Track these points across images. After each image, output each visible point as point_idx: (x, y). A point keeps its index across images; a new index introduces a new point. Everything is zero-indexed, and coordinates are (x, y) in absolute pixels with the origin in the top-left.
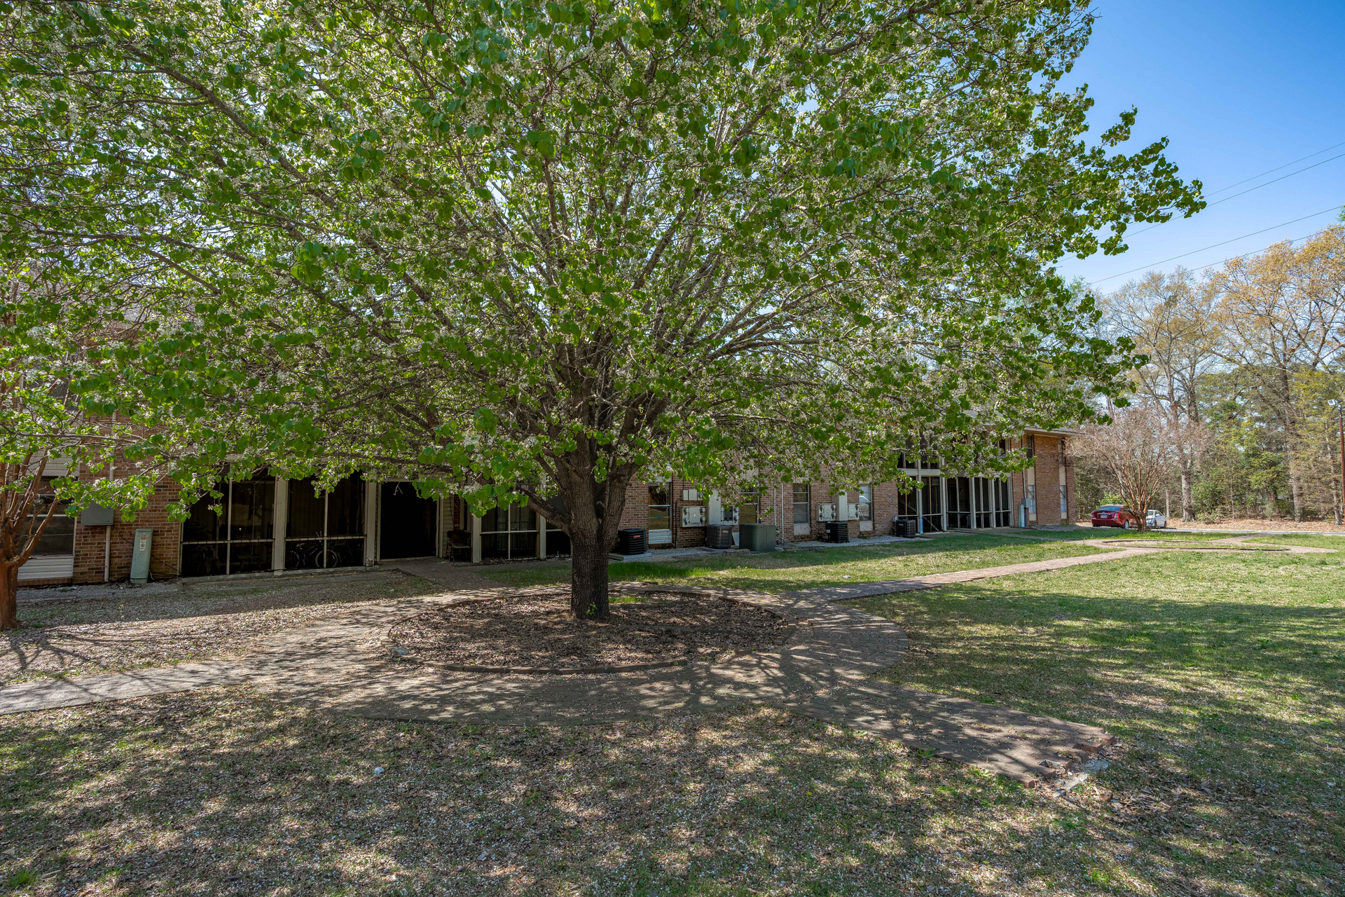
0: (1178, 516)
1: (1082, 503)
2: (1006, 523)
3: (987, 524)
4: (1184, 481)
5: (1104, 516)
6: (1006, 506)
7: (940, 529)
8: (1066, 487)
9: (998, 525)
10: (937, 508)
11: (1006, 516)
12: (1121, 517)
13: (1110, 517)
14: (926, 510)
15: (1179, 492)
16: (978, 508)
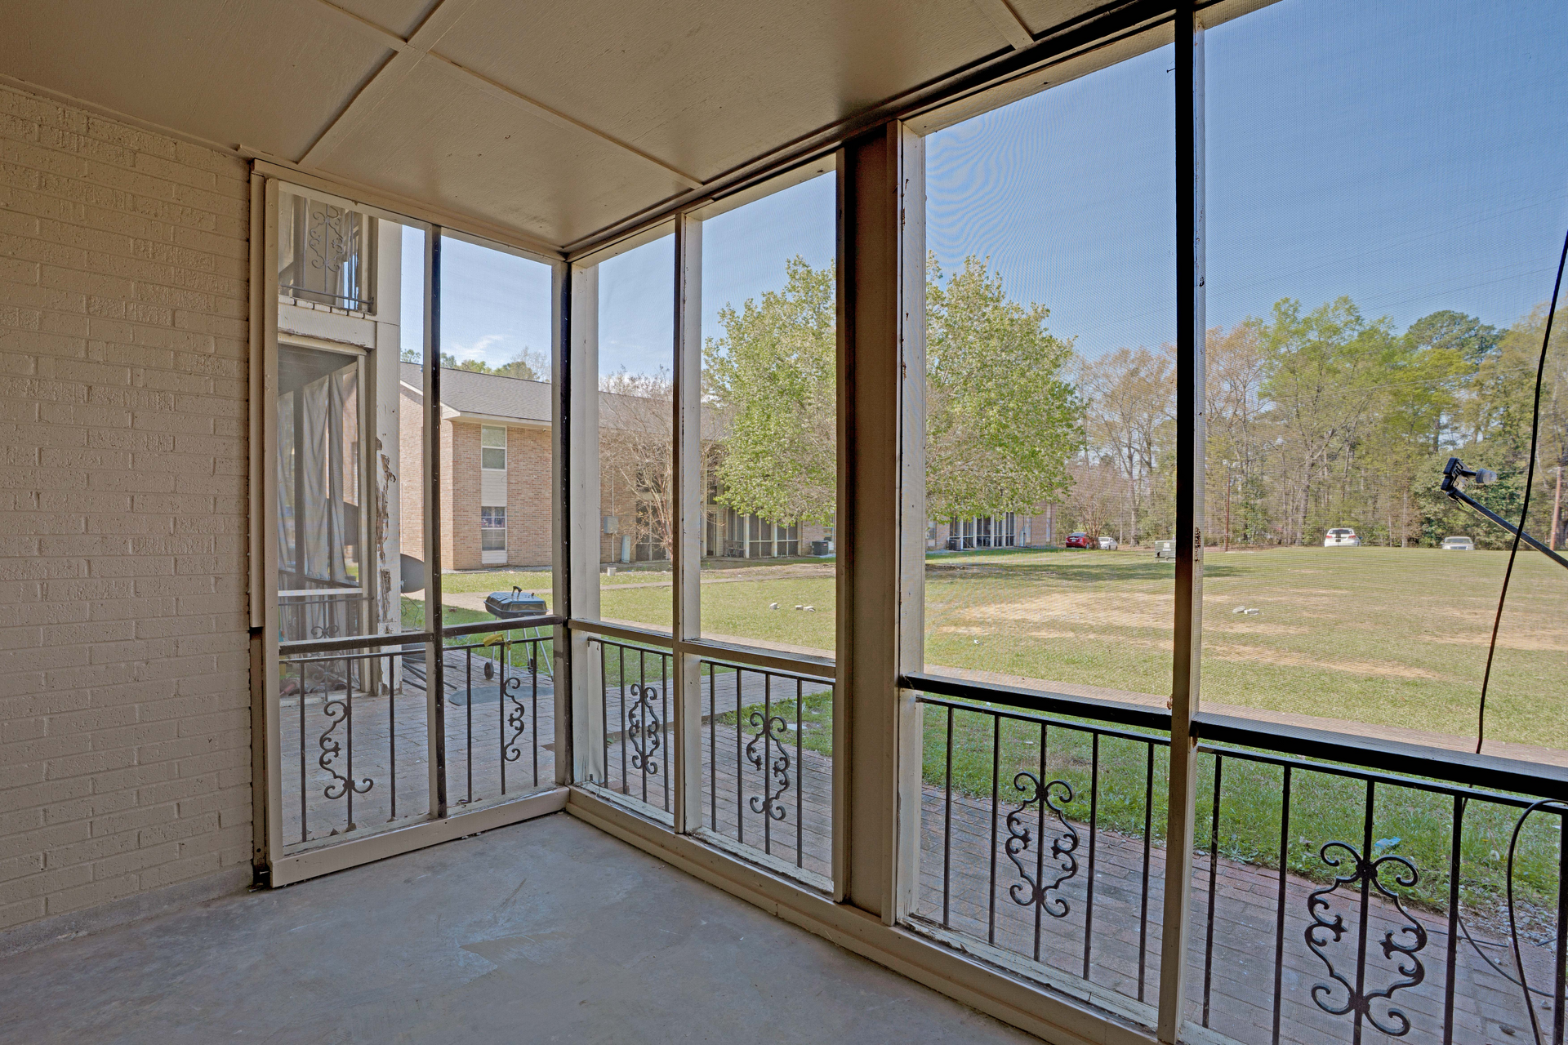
0: (1128, 543)
1: (1061, 533)
2: (1012, 544)
3: (1000, 545)
4: (1133, 517)
5: (1074, 540)
6: (1012, 532)
7: (972, 547)
8: (1051, 519)
9: (1007, 545)
10: (971, 533)
11: (1012, 538)
12: (1084, 542)
13: (1078, 541)
14: (965, 534)
15: (1129, 525)
16: (995, 534)
